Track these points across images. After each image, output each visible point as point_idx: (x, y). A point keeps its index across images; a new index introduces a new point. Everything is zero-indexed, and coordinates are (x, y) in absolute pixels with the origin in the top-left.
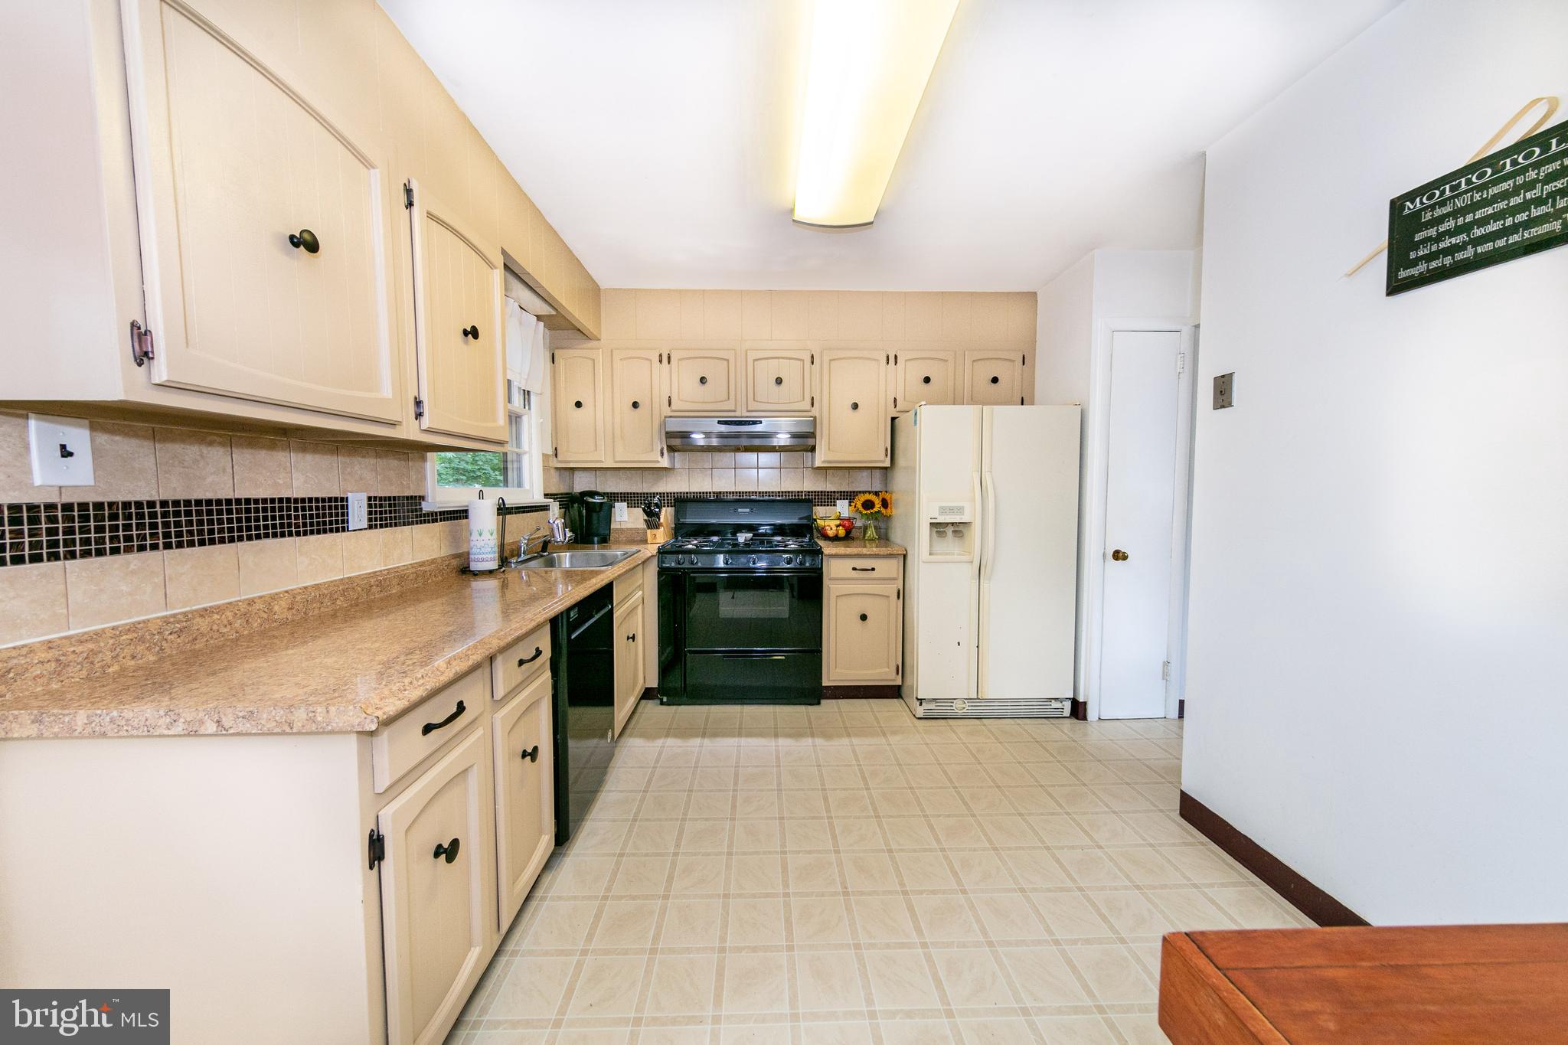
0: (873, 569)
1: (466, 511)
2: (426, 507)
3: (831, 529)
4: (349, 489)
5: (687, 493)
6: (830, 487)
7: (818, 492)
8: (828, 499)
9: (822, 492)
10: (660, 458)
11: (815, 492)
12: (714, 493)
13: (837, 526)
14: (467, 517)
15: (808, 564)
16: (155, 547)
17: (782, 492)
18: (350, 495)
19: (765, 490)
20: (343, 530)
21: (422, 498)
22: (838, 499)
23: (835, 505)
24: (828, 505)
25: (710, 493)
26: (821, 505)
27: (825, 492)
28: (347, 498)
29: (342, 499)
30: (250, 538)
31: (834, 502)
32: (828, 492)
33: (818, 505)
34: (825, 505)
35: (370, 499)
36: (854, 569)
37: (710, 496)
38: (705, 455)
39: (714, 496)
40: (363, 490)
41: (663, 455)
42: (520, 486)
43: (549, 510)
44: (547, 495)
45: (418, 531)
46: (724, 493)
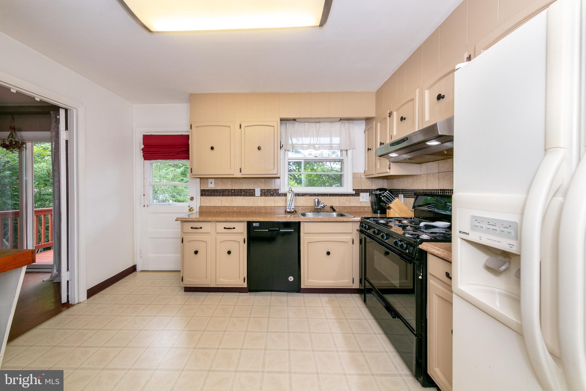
2: (280, 192)
5: (425, 190)
10: (388, 170)
12: (440, 190)
14: (286, 196)
16: (221, 196)
18: (256, 189)
20: (254, 196)
21: (278, 190)
25: (438, 190)
29: (254, 190)
30: (234, 196)
35: (262, 190)
36: (447, 274)
37: (438, 192)
38: (435, 164)
39: (440, 192)
40: (259, 188)
41: (390, 168)
42: (343, 186)
43: (359, 196)
44: (356, 190)
45: (277, 198)
46: (446, 190)
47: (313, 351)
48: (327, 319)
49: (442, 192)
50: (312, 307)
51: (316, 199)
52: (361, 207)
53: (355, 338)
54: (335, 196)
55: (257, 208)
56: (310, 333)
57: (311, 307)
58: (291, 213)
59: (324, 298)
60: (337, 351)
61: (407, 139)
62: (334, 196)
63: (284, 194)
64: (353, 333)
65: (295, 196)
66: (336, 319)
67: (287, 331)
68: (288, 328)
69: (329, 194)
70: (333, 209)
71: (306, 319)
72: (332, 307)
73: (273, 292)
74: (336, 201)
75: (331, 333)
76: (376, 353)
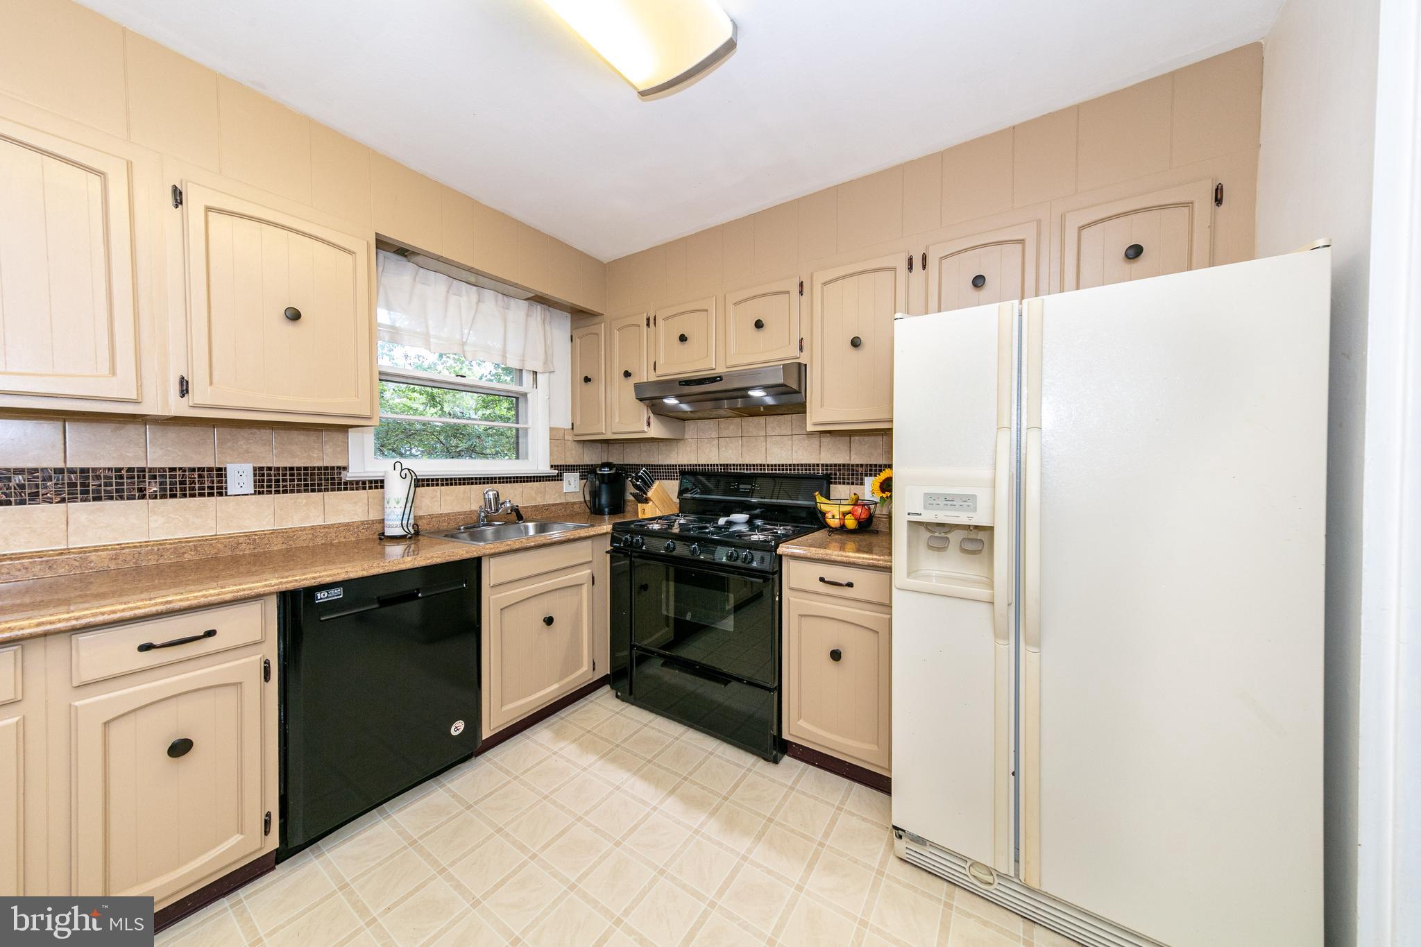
0: (850, 585)
1: (382, 481)
2: (349, 476)
3: (833, 517)
4: (229, 461)
5: (696, 465)
6: (855, 460)
7: (840, 465)
8: (853, 475)
9: (844, 465)
10: (646, 428)
11: (835, 465)
12: (721, 465)
13: (844, 514)
14: (382, 487)
15: (755, 564)
17: (794, 465)
18: (229, 467)
19: (773, 463)
21: (345, 468)
22: (866, 475)
23: (862, 484)
24: (853, 483)
25: (717, 465)
26: (844, 483)
27: (848, 465)
28: (225, 468)
29: (219, 469)
31: (862, 479)
32: (853, 465)
33: (840, 483)
34: (848, 484)
35: (255, 469)
36: (822, 580)
37: (718, 469)
38: (712, 423)
39: (721, 469)
40: (246, 461)
41: (649, 424)
42: (526, 458)
43: (561, 480)
44: (555, 466)
45: (333, 497)
46: (730, 465)
47: (618, 844)
48: (585, 769)
49: (724, 469)
50: (533, 767)
51: (490, 491)
52: (567, 503)
53: (659, 766)
54: (514, 482)
55: (241, 540)
56: (580, 819)
57: (528, 770)
58: (410, 538)
59: (541, 734)
60: (655, 809)
61: (721, 380)
62: (510, 482)
63: (376, 482)
64: (649, 761)
65: (416, 486)
66: (602, 757)
67: (526, 858)
68: (522, 848)
69: (500, 478)
70: (518, 515)
71: (545, 801)
72: (574, 741)
73: (384, 805)
74: (515, 496)
75: (618, 788)
76: (702, 767)
